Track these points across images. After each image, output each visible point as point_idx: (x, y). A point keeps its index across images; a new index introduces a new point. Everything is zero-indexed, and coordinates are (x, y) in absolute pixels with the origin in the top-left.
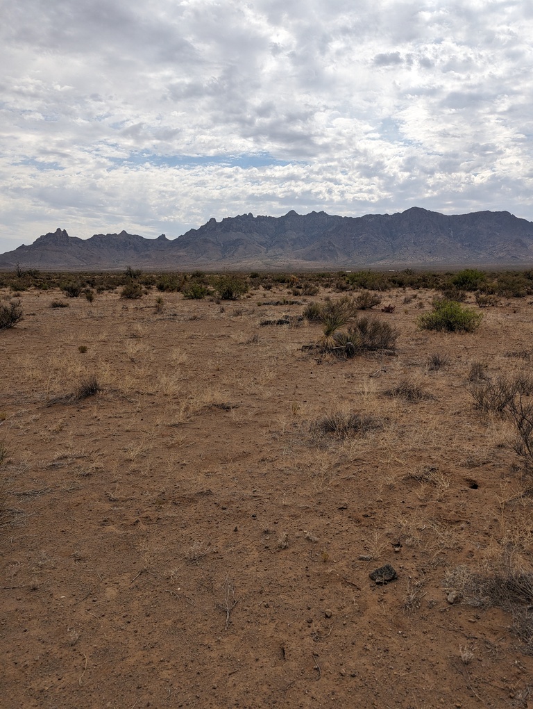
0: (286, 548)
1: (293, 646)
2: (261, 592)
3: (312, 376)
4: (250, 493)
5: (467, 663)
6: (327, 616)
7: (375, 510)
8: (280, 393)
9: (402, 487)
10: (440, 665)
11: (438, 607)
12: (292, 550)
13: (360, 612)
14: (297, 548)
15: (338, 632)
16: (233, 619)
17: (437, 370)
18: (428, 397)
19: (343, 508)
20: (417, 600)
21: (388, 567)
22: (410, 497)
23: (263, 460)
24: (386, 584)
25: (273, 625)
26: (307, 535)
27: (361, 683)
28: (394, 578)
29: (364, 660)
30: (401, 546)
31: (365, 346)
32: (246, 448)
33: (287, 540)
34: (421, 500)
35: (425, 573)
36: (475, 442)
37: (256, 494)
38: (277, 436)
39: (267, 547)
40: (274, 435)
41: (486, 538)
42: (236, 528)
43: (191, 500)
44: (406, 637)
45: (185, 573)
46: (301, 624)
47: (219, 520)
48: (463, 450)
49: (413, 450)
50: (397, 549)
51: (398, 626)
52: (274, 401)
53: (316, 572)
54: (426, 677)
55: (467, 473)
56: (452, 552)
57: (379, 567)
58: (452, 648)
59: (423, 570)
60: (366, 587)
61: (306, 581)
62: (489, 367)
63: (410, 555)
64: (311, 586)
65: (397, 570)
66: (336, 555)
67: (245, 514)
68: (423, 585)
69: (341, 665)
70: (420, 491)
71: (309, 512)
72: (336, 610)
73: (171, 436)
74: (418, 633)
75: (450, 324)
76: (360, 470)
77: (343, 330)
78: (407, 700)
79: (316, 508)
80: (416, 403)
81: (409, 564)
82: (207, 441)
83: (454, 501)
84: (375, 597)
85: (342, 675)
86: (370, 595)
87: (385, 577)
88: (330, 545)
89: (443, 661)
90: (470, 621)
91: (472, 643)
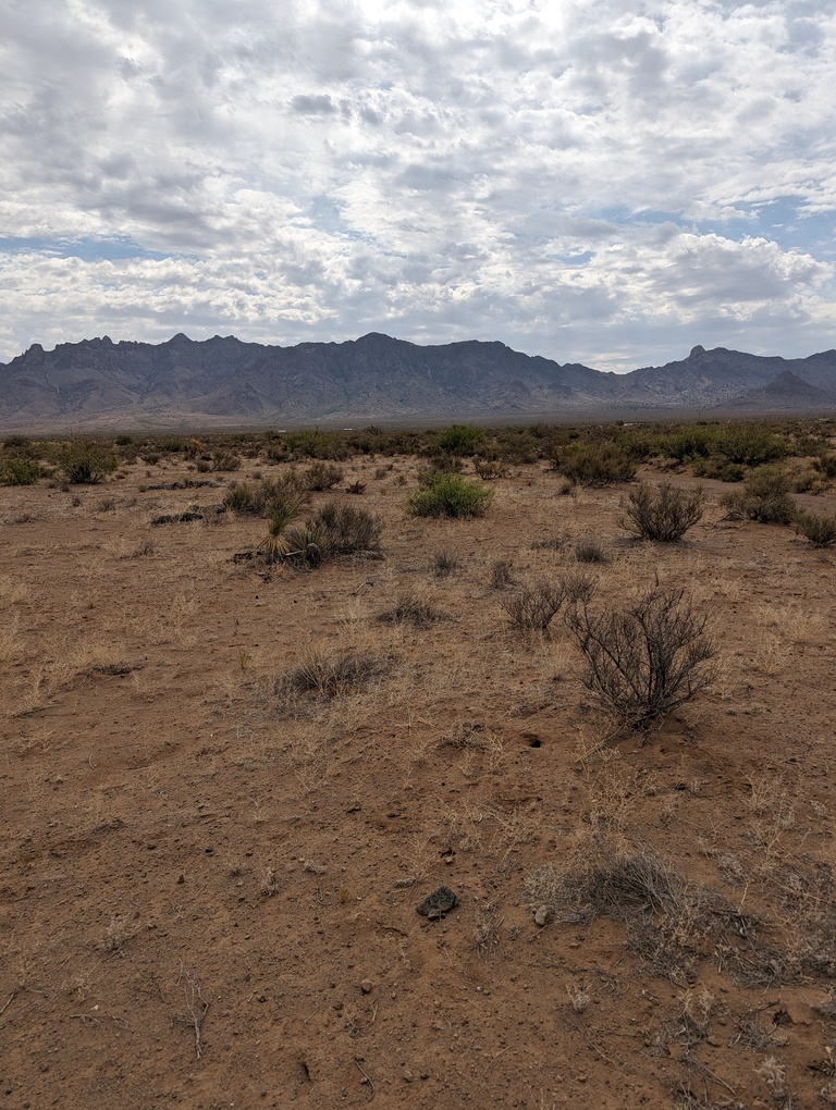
0: (275, 893)
1: (320, 1055)
2: (247, 979)
3: (259, 602)
4: (194, 812)
5: (580, 1012)
6: (365, 992)
7: (404, 805)
8: (211, 636)
9: (436, 761)
10: (545, 1024)
11: (524, 935)
12: (286, 895)
13: (414, 973)
14: (294, 890)
15: (387, 1013)
16: (209, 1036)
17: (447, 575)
18: (443, 617)
19: (354, 810)
20: (494, 932)
21: (443, 890)
22: (451, 776)
23: (204, 752)
24: (443, 917)
25: (279, 1029)
26: (306, 864)
27: (439, 1087)
28: (454, 906)
29: (435, 1048)
30: (454, 853)
31: (334, 547)
32: (169, 736)
33: (274, 880)
34: (468, 777)
35: (495, 887)
36: (521, 677)
37: (204, 812)
38: (220, 709)
39: (241, 900)
40: (214, 708)
41: (566, 817)
42: (182, 877)
43: (87, 844)
44: (489, 994)
45: (102, 976)
46: (326, 1015)
47: (146, 870)
48: (509, 691)
49: (441, 701)
50: (449, 859)
51: (474, 980)
52: (203, 650)
53: (332, 922)
54: (531, 1048)
55: (524, 725)
56: (526, 848)
57: (429, 894)
58: (556, 993)
59: (492, 883)
60: (414, 930)
61: (319, 941)
62: (516, 565)
63: (469, 864)
64: (329, 947)
65: (455, 891)
66: (358, 888)
67: (192, 850)
68: (497, 906)
69: (403, 1065)
70: (465, 763)
71: (300, 826)
72: (377, 978)
73: (23, 734)
74: (505, 983)
75: (452, 507)
76: (369, 744)
77: (298, 526)
78: (511, 1093)
79: (312, 818)
80: (427, 629)
81: (470, 879)
82: (95, 733)
83: (513, 771)
84: (433, 941)
85: (407, 1081)
86: (424, 940)
87: (441, 907)
88: (345, 874)
89: (550, 1018)
90: (572, 947)
91: (582, 980)
